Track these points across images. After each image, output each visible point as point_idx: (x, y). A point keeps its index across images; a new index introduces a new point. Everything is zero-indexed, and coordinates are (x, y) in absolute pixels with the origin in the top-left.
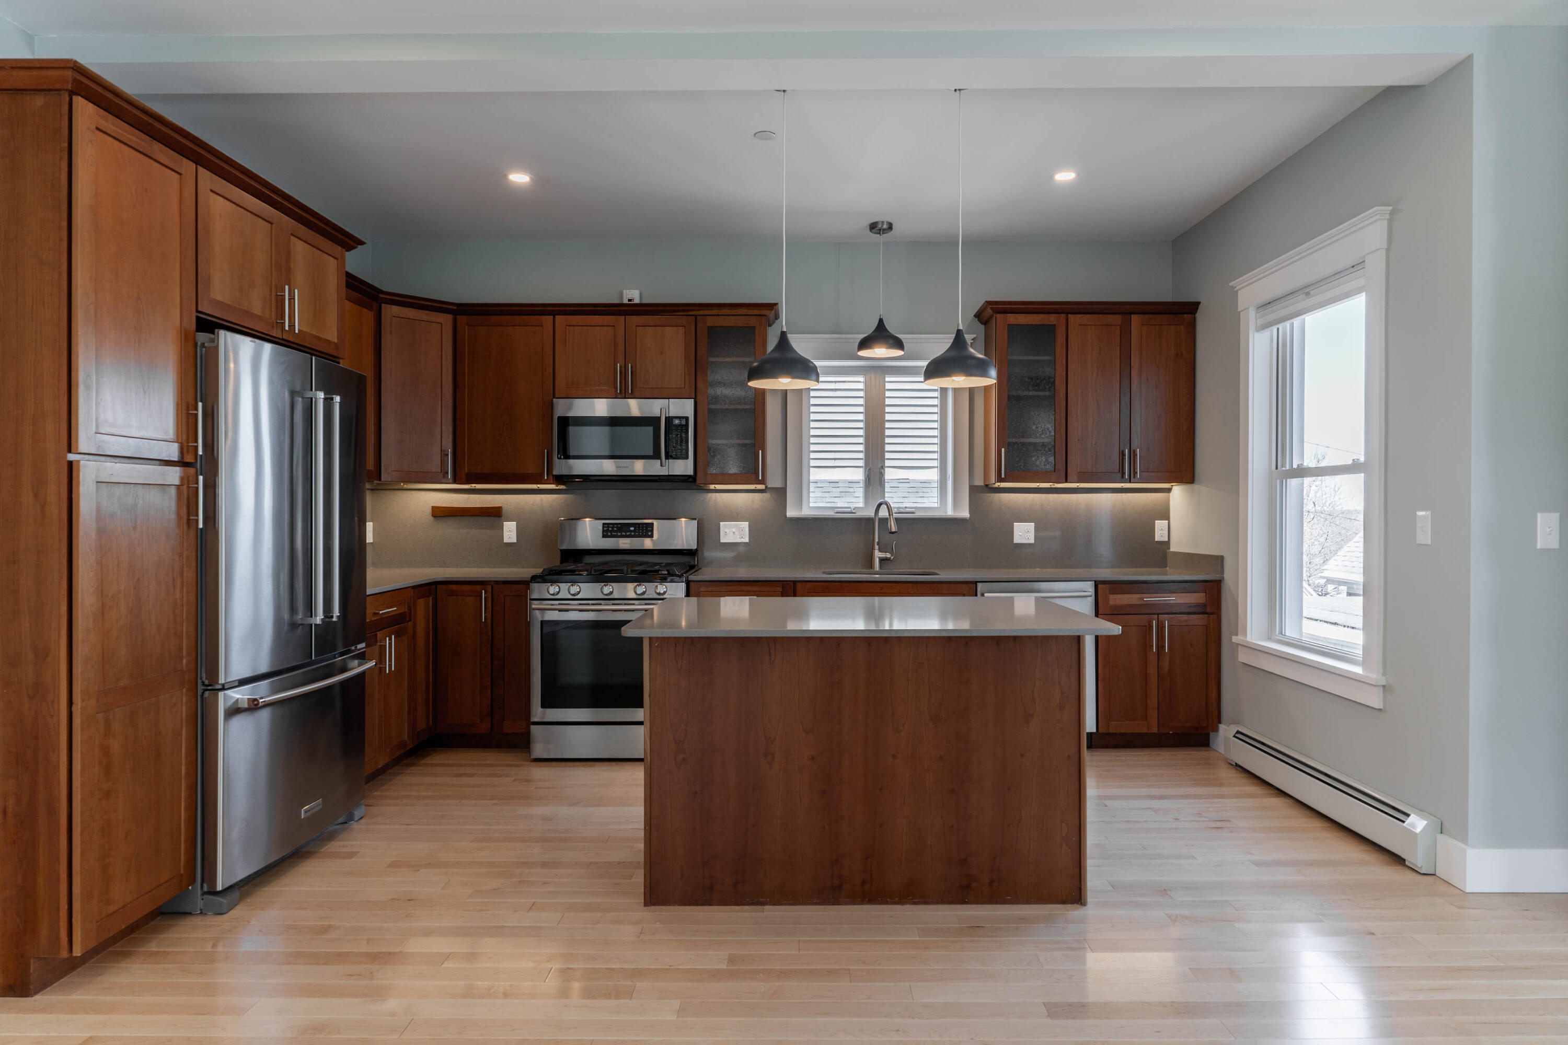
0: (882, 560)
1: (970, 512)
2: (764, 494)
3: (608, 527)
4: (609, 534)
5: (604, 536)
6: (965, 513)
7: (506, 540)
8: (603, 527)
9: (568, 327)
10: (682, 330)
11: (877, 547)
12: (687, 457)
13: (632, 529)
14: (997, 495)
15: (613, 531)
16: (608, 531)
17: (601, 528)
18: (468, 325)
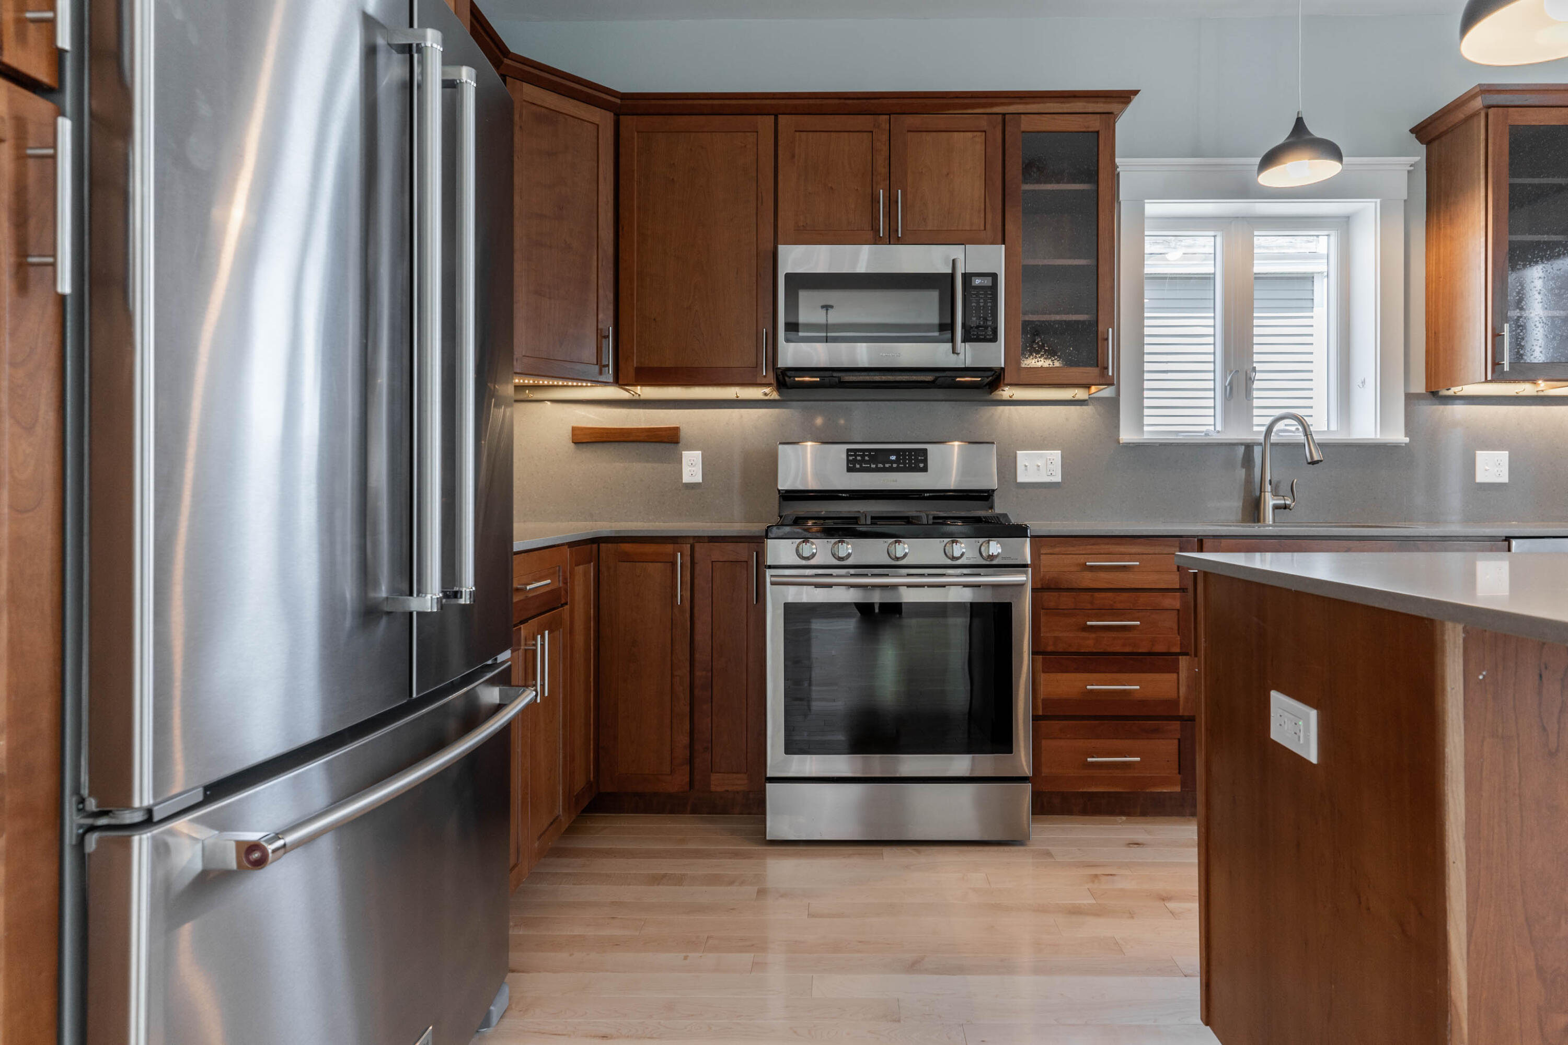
0: (1276, 507)
1: (1406, 435)
2: (1084, 407)
3: (856, 455)
4: (858, 466)
5: (849, 470)
6: (1398, 436)
7: (686, 479)
8: (848, 456)
9: (797, 134)
10: (980, 137)
11: (1268, 488)
12: (994, 339)
13: (893, 458)
14: (1449, 407)
15: (863, 461)
16: (855, 461)
17: (844, 456)
18: (638, 132)
